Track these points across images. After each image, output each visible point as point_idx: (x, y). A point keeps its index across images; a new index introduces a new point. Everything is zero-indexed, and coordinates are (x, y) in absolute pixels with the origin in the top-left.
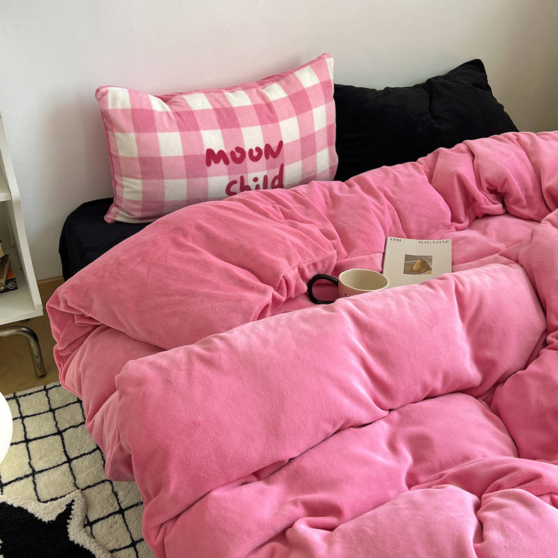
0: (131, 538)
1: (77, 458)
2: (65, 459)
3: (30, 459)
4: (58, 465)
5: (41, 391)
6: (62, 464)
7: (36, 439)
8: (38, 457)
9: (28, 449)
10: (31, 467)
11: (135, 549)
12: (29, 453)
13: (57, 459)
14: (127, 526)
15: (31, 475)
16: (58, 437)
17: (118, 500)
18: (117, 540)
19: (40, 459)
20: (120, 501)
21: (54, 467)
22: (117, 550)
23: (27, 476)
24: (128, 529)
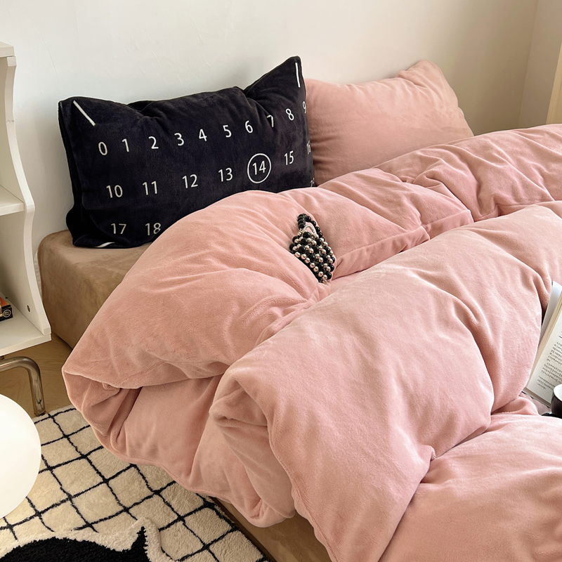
0: (202, 542)
1: (113, 477)
2: (100, 479)
3: (61, 485)
4: (94, 487)
5: (46, 419)
6: (98, 485)
7: (59, 465)
8: (69, 482)
9: (54, 476)
10: (64, 492)
11: (210, 551)
12: (57, 479)
13: (91, 481)
14: (192, 531)
15: (67, 499)
16: (84, 461)
17: (173, 509)
18: (188, 546)
19: (72, 483)
20: (175, 510)
21: (90, 489)
22: (191, 555)
23: (63, 501)
24: (195, 534)
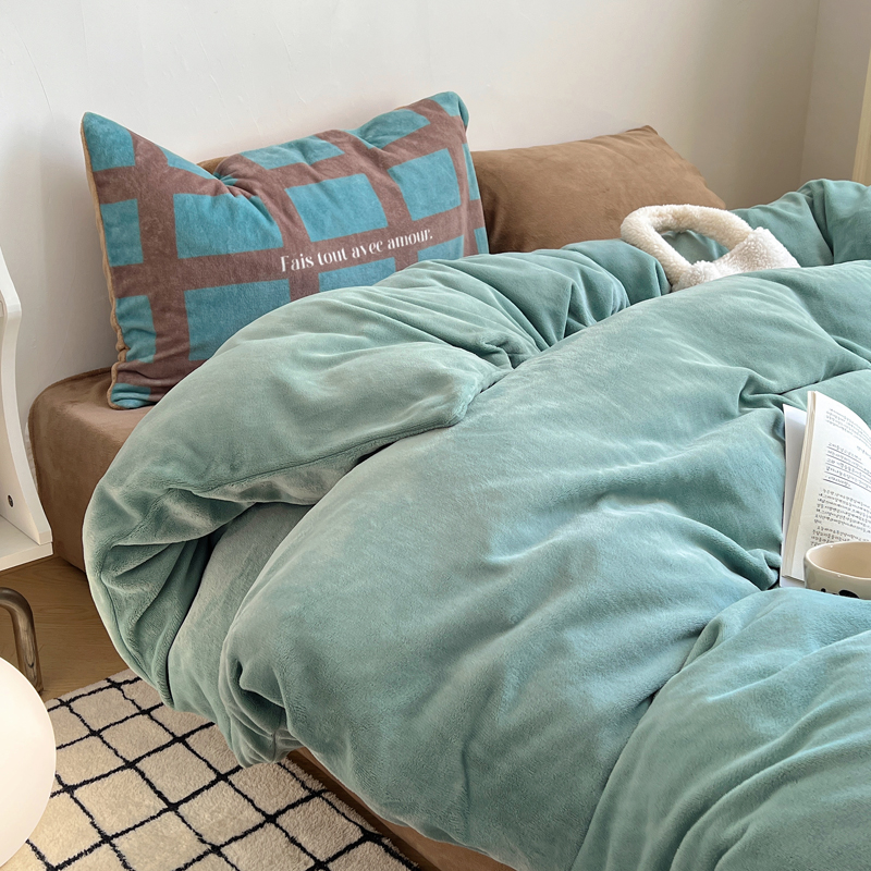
1: (186, 800)
2: (162, 805)
3: (91, 816)
4: (152, 818)
7: (86, 783)
9: (76, 801)
10: (97, 829)
12: (83, 808)
15: (102, 842)
16: (129, 772)
17: (304, 850)
20: (309, 850)
23: (95, 847)
